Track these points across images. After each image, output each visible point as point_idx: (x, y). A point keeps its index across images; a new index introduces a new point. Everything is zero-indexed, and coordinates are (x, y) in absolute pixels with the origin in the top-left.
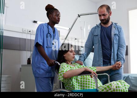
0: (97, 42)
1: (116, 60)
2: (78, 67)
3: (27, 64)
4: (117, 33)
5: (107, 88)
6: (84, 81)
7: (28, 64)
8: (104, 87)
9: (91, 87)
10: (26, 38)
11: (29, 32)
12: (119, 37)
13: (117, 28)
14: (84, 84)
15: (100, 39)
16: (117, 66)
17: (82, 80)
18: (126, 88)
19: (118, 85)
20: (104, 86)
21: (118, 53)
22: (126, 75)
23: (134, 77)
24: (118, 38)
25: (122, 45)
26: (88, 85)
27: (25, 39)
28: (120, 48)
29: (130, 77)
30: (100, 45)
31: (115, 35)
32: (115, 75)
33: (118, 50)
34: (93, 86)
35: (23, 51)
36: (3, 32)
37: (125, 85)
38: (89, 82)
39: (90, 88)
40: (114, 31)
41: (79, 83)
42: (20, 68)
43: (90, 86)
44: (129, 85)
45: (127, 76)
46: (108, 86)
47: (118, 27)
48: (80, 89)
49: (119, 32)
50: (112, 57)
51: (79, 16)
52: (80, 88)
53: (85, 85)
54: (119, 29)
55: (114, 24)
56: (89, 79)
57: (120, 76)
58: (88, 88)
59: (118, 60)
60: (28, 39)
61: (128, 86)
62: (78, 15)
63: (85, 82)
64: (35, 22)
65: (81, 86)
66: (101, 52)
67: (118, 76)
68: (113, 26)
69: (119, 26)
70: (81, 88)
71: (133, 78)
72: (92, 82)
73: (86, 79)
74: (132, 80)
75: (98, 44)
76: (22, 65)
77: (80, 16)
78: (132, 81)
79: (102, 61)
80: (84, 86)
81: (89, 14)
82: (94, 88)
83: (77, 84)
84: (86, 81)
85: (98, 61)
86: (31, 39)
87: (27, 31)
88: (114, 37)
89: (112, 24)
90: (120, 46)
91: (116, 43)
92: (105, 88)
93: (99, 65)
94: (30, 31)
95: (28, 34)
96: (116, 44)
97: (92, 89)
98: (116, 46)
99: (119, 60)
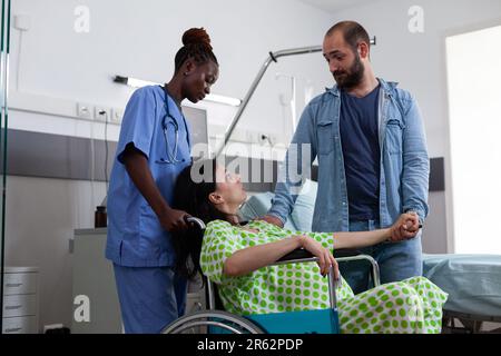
0: (328, 149)
1: (398, 209)
2: (270, 234)
3: (93, 226)
4: (398, 116)
5: (369, 305)
6: (289, 282)
7: (96, 226)
8: (357, 302)
9: (315, 303)
10: (89, 136)
11: (98, 115)
12: (403, 130)
13: (398, 99)
14: (289, 291)
15: (338, 137)
16: (405, 227)
17: (285, 278)
18: (433, 304)
19: (406, 296)
20: (358, 297)
21: (401, 183)
22: (437, 259)
23: (464, 266)
24: (399, 133)
25: (413, 156)
26: (302, 296)
27: (87, 141)
28: (411, 168)
29: (450, 266)
30: (341, 159)
31: (390, 122)
32: (391, 261)
33: (401, 177)
34: (320, 299)
35: (79, 182)
36: (6, 117)
37: (431, 295)
38: (307, 284)
39: (311, 306)
40: (386, 111)
41: (272, 288)
42: (71, 242)
43: (311, 298)
44: (446, 295)
45: (439, 261)
46: (372, 300)
47: (400, 96)
48: (276, 311)
49: (404, 114)
50: (383, 200)
51: (273, 58)
52: (276, 306)
53: (294, 296)
54: (403, 105)
55: (385, 85)
56: (307, 276)
57: (408, 263)
58: (302, 307)
59: (405, 207)
60: (95, 140)
61: (443, 298)
62: (271, 53)
63: (293, 287)
64: (120, 80)
65: (280, 299)
66: (344, 181)
67: (403, 264)
68: (383, 92)
69: (403, 93)
70: (280, 307)
71: (462, 271)
72: (316, 286)
73: (298, 275)
74: (460, 275)
75: (331, 155)
76: (75, 230)
77: (278, 59)
78: (459, 280)
79: (344, 213)
80: (289, 300)
81: (307, 52)
82: (323, 305)
83: (267, 292)
84: (298, 283)
85: (334, 213)
86: (108, 139)
87: (91, 111)
88: (386, 131)
89: (380, 85)
90: (408, 160)
91: (395, 150)
92: (363, 306)
93: (337, 228)
94: (102, 113)
95: (97, 125)
96: (396, 156)
97: (319, 308)
98: (394, 162)
99: (408, 206)
